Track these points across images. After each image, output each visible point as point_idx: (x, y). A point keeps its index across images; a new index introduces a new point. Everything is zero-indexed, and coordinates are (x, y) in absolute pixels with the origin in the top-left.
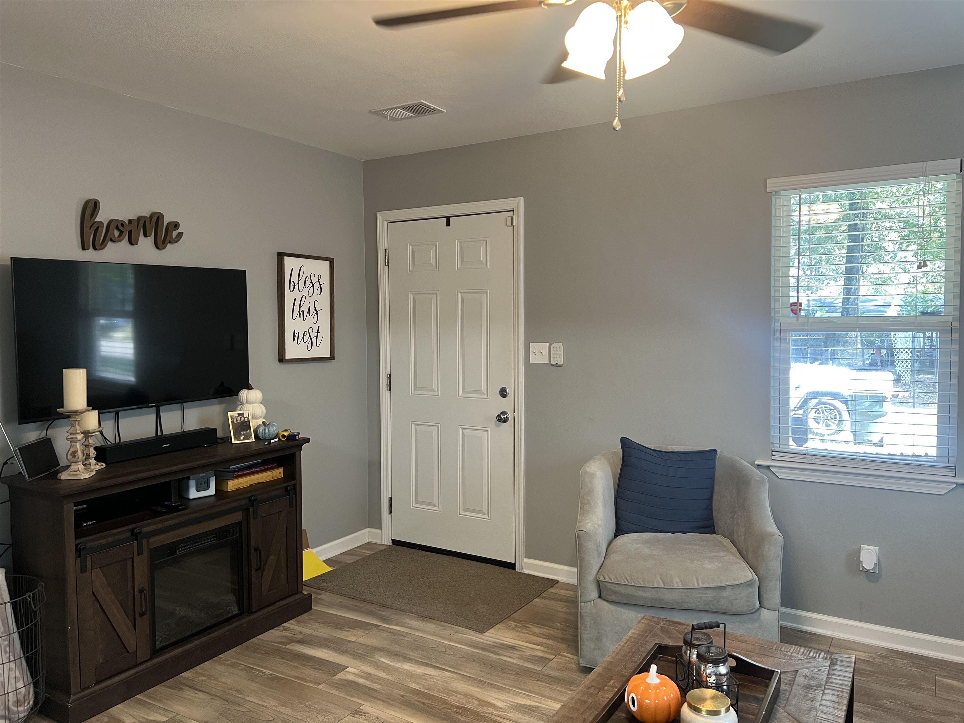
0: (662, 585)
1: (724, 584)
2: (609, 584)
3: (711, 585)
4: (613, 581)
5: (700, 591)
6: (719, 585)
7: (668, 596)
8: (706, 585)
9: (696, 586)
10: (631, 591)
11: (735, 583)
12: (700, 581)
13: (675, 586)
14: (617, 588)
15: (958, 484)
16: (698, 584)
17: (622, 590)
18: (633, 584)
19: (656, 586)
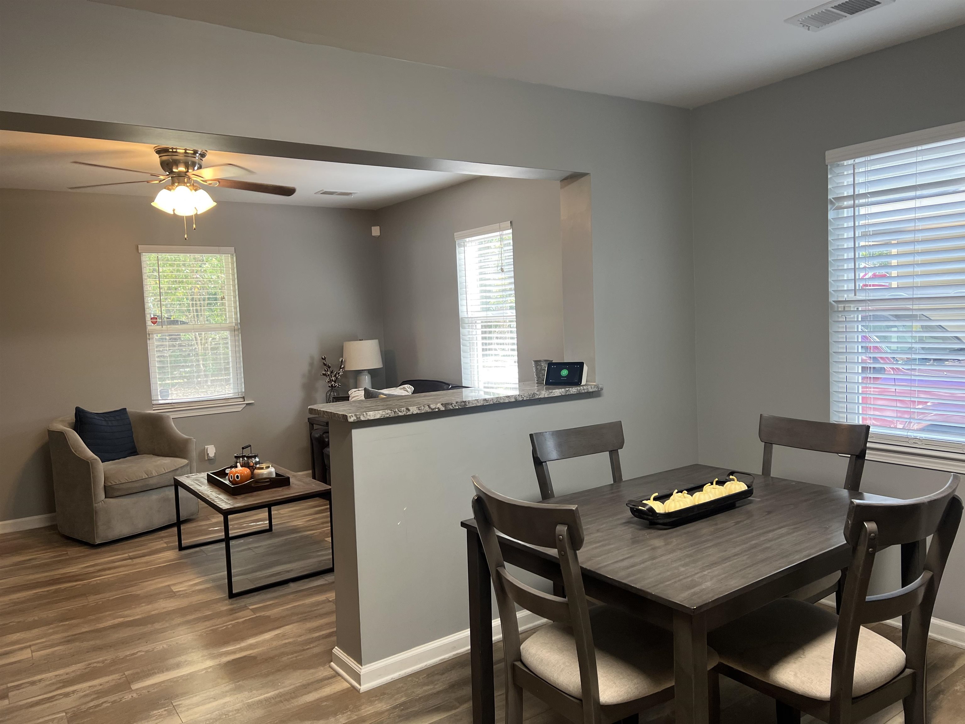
0: (147, 477)
1: (177, 467)
2: (116, 486)
3: (172, 470)
4: (118, 483)
5: (166, 474)
6: (175, 468)
7: (152, 482)
8: (169, 470)
9: (164, 472)
10: (129, 485)
11: (182, 465)
12: (166, 469)
13: (154, 475)
14: (121, 486)
15: (247, 404)
16: (165, 470)
17: (124, 486)
18: (131, 481)
19: (144, 478)
